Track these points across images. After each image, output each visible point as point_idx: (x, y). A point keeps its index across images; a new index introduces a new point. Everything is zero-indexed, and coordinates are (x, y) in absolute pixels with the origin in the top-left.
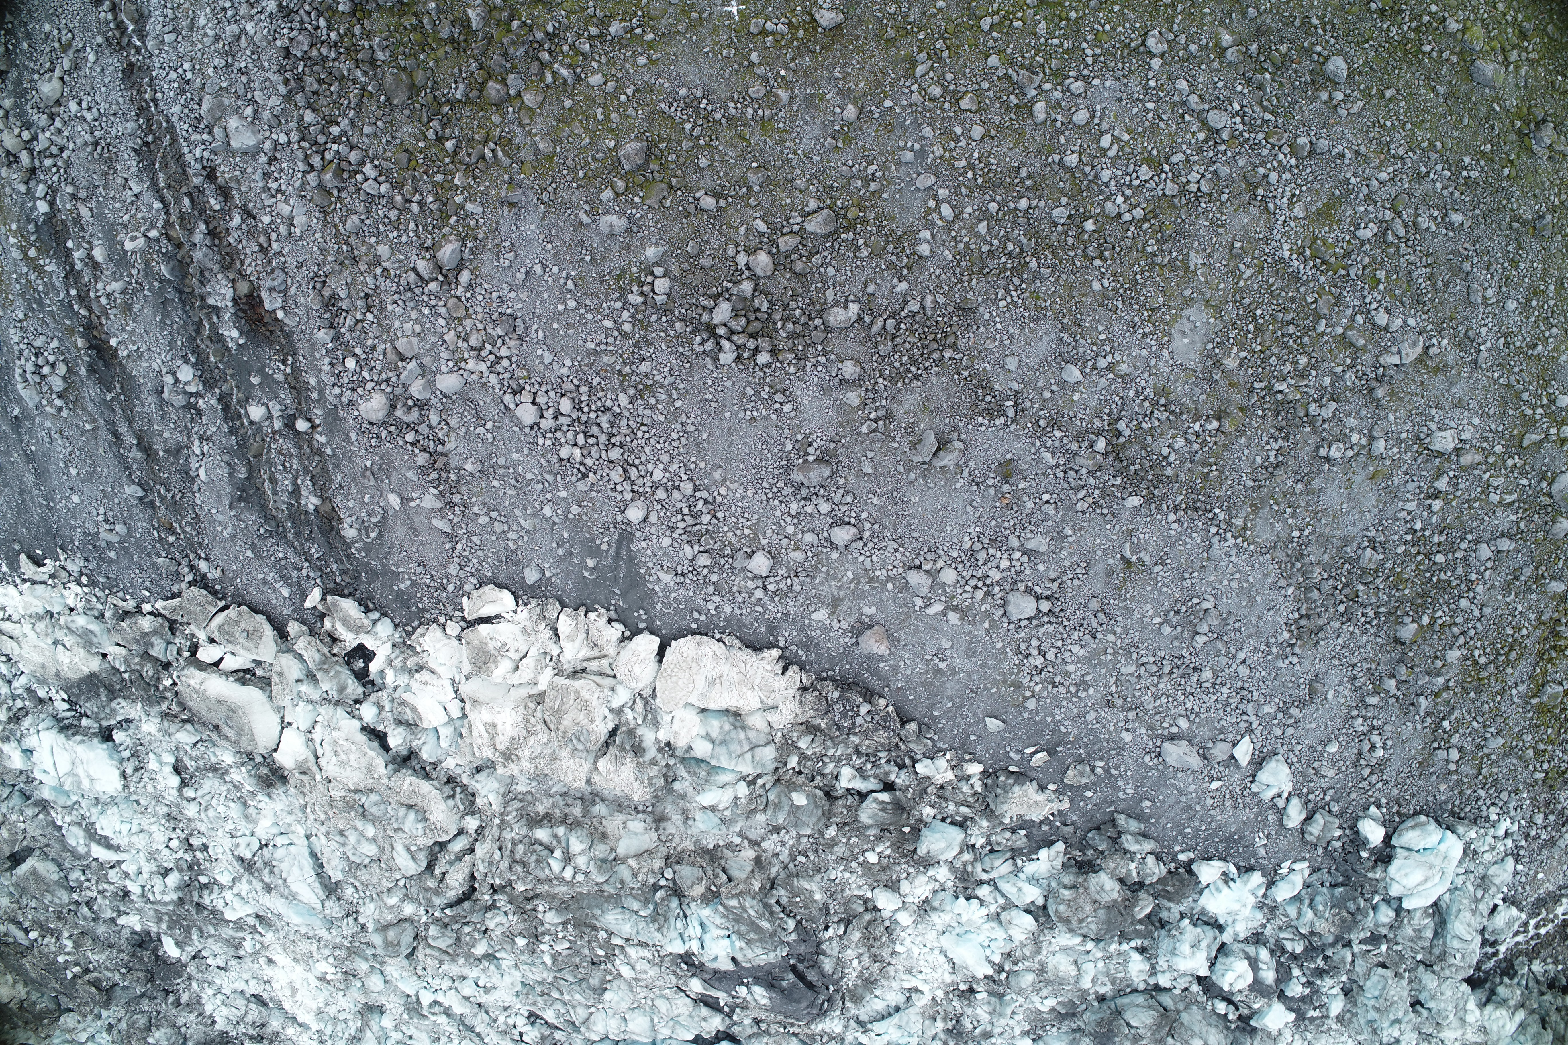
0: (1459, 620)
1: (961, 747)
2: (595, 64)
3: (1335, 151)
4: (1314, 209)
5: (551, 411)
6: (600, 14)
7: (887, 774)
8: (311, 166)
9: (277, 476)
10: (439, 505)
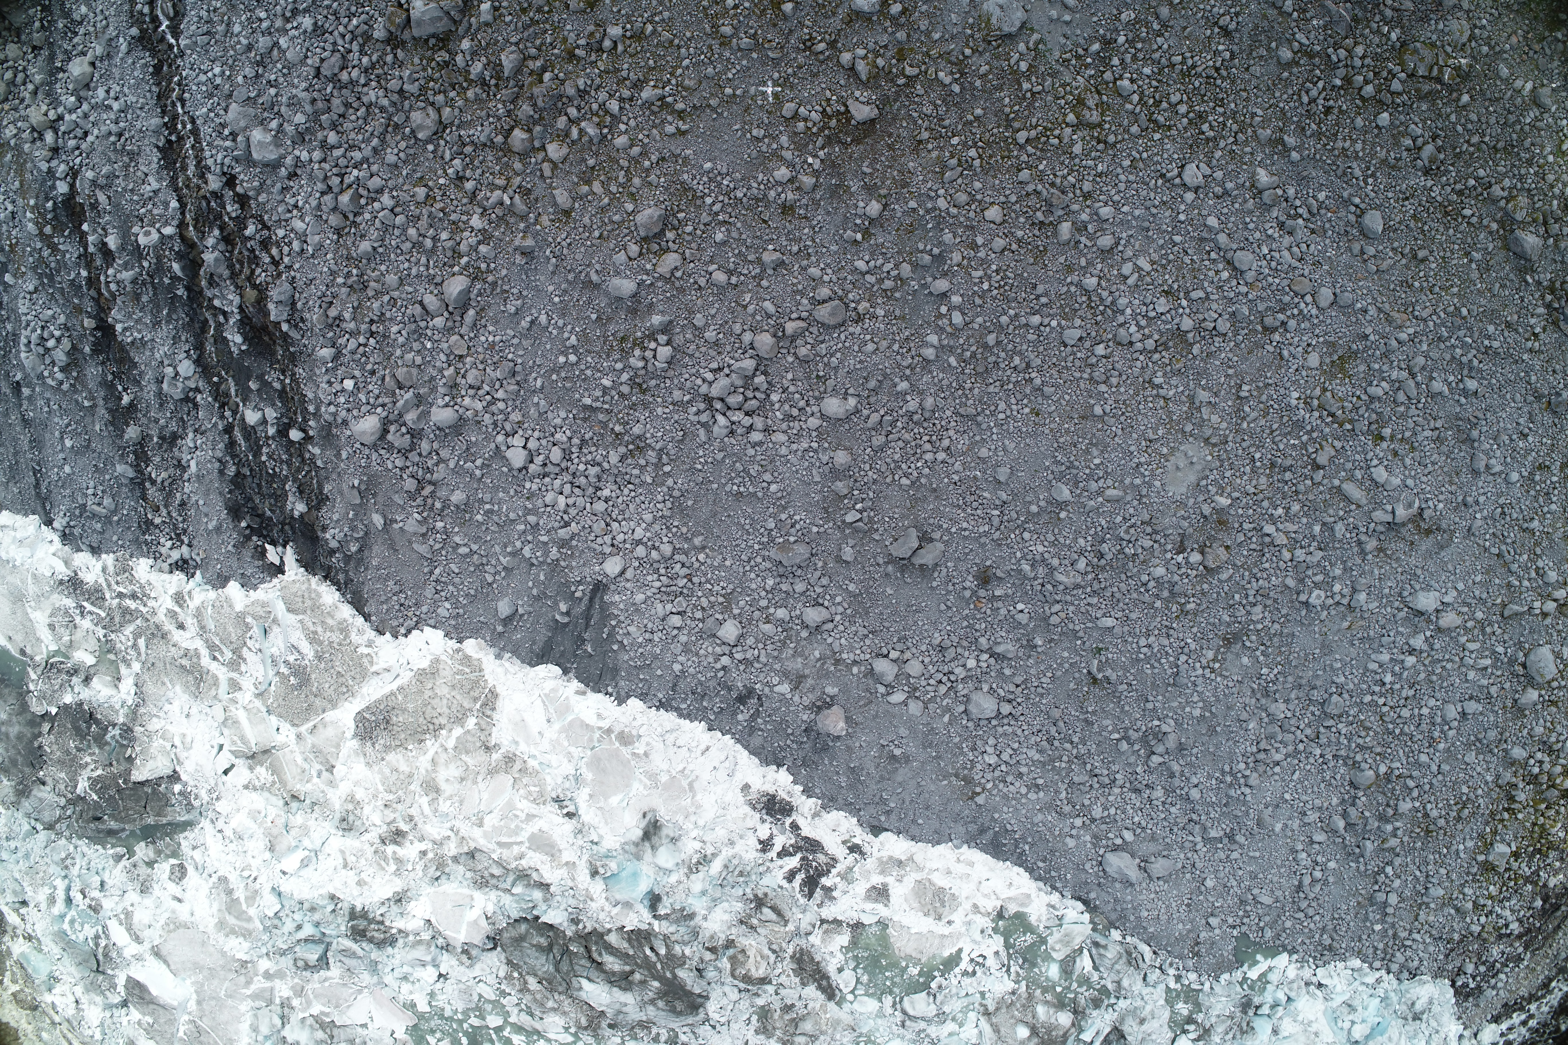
0: (1415, 773)
2: (622, 127)
3: (1359, 305)
4: (1328, 360)
5: (541, 457)
6: (633, 77)
8: (330, 188)
10: (421, 530)
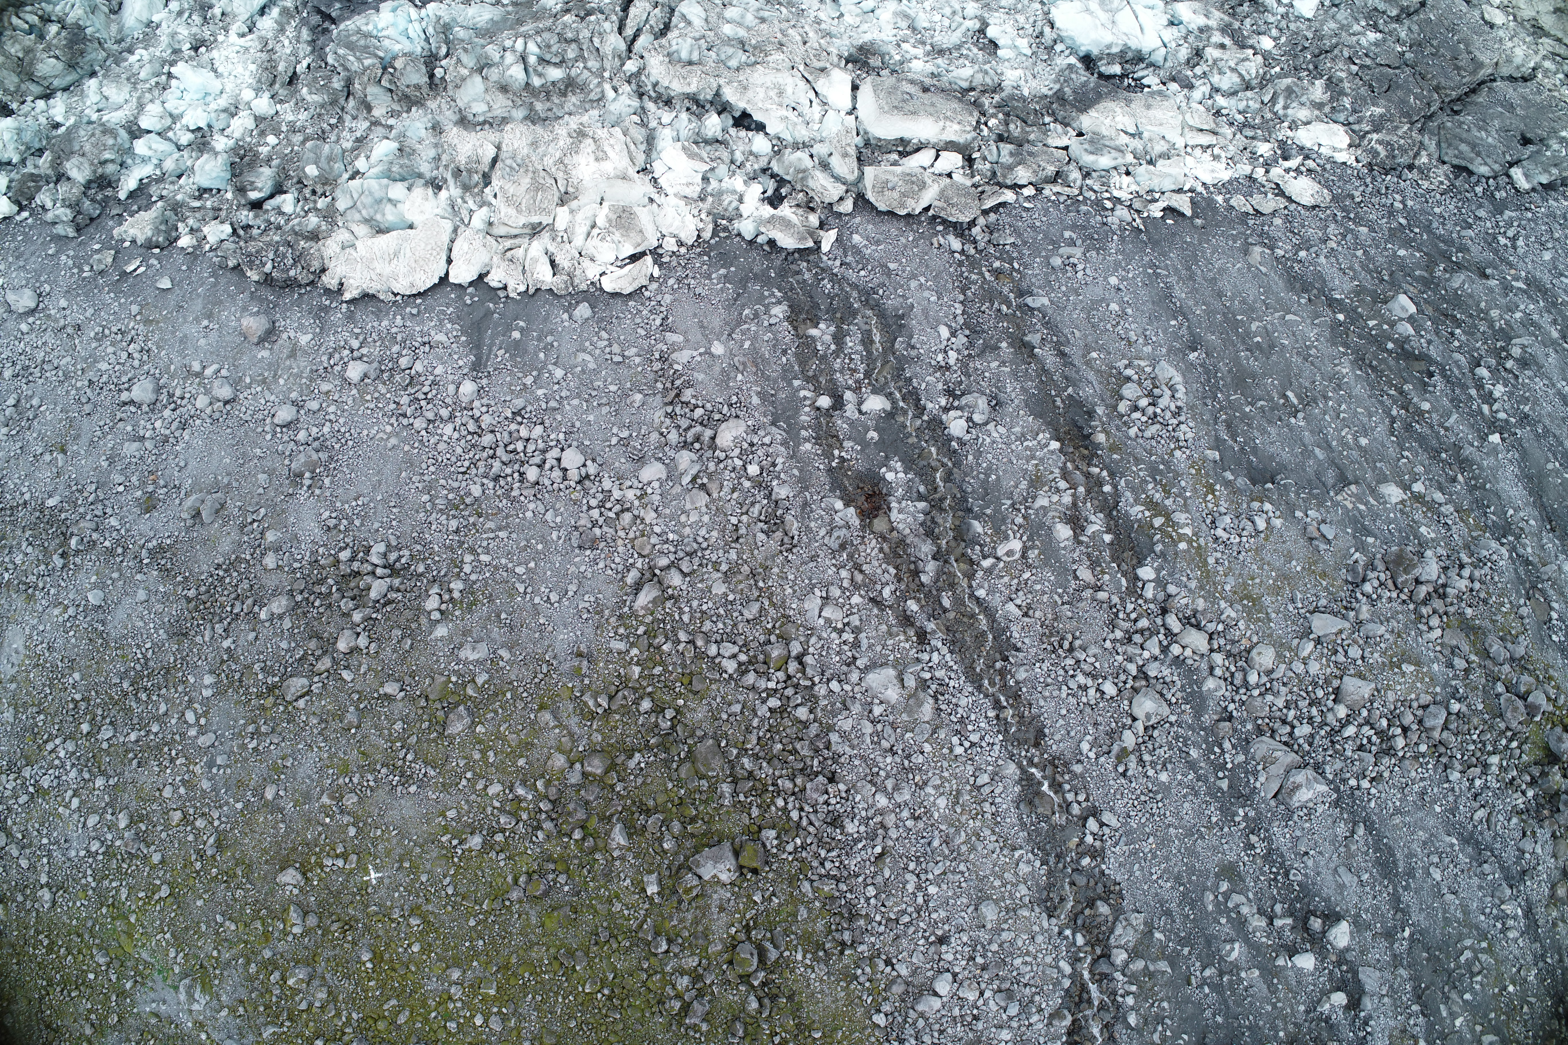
1: (196, 257)
2: (497, 804)
5: (547, 466)
6: (493, 855)
7: (256, 217)
8: (798, 662)
9: (860, 348)
10: (674, 356)
